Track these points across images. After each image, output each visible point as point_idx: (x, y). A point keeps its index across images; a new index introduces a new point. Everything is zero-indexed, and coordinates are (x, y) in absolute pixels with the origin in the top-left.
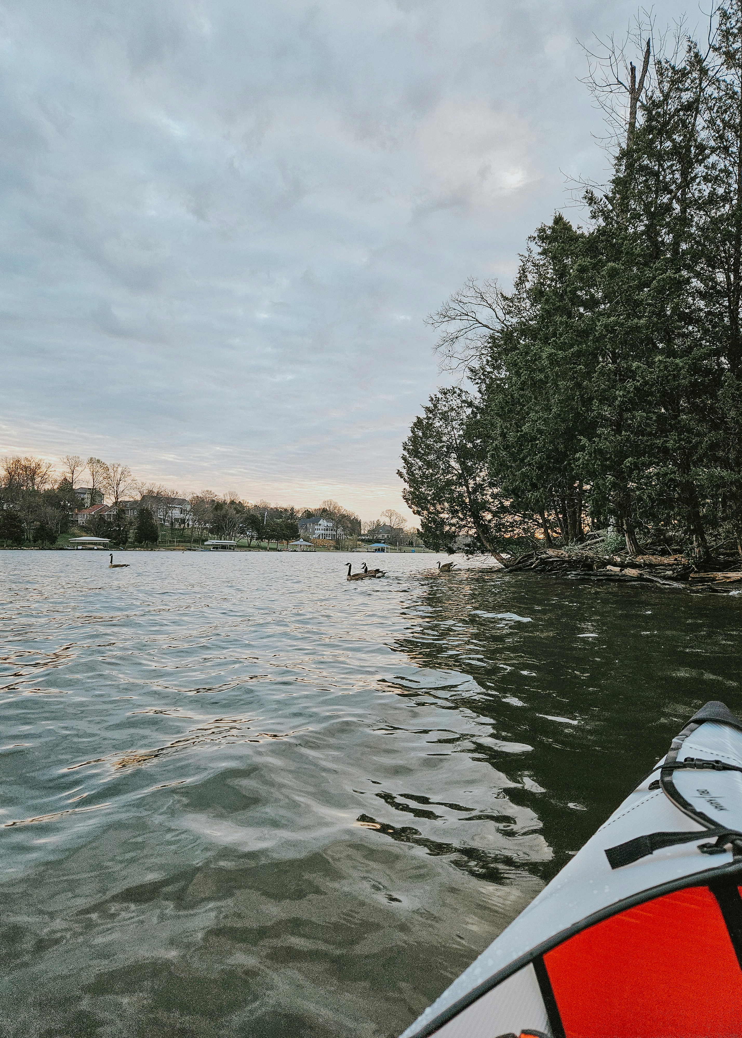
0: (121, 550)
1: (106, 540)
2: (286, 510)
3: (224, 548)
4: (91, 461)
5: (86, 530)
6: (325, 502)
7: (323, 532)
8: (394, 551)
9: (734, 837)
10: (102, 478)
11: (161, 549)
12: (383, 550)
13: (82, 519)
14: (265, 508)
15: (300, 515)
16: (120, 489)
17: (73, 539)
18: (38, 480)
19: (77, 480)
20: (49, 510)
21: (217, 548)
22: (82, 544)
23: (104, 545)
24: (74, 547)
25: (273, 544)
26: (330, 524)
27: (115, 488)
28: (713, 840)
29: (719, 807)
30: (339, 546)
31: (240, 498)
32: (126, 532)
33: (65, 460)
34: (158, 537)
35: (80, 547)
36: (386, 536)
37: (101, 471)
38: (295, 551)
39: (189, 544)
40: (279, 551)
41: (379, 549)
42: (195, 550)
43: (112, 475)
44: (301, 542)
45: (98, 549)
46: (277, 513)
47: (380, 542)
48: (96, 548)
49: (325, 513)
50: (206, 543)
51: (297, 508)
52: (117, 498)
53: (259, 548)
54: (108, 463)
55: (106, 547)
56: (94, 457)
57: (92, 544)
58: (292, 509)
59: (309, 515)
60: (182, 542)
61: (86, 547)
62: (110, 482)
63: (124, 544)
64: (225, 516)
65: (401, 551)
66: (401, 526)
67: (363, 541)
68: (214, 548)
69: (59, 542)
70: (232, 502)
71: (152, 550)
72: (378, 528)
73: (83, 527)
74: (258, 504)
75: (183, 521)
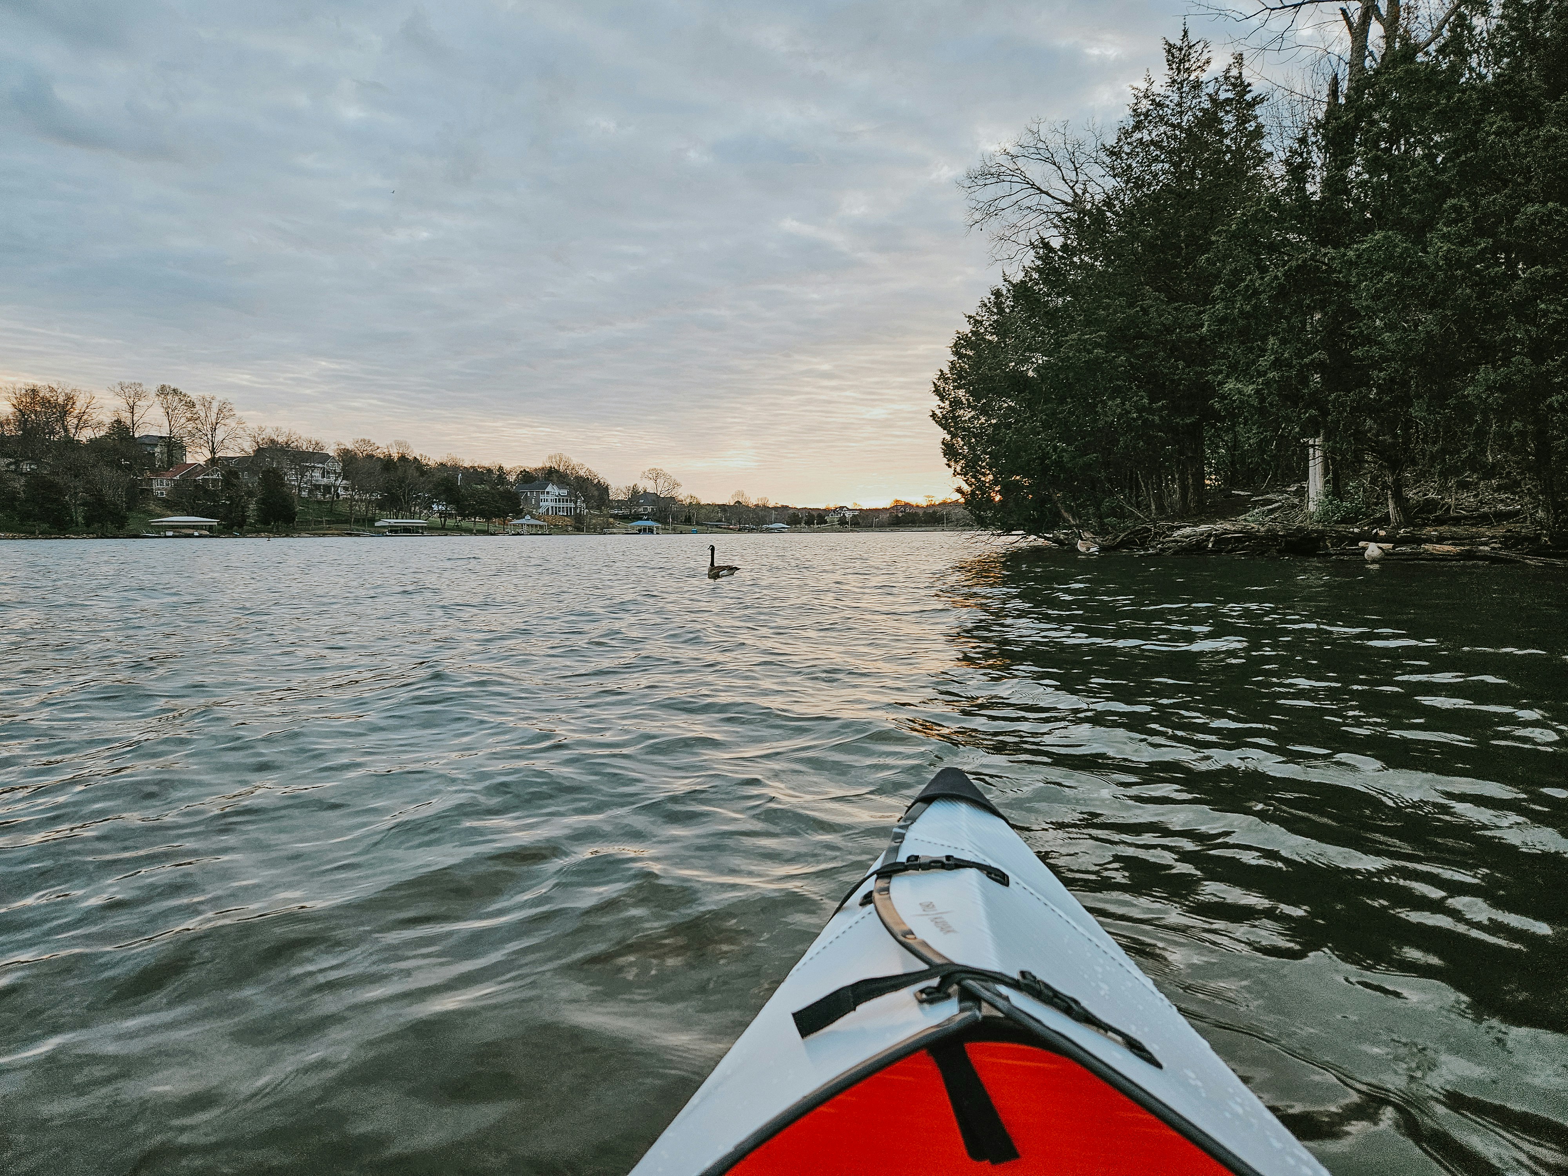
0: (236, 537)
1: (214, 522)
2: (489, 471)
3: (408, 531)
4: (163, 391)
5: (172, 505)
6: (550, 457)
7: (553, 504)
8: (666, 531)
9: (963, 975)
10: (183, 420)
11: (303, 534)
12: (651, 531)
13: (161, 487)
14: (456, 468)
15: (512, 478)
16: (218, 438)
17: (155, 521)
18: (71, 421)
19: (141, 421)
20: (108, 473)
21: (396, 532)
22: (172, 528)
23: (210, 528)
24: (160, 532)
25: (480, 522)
26: (564, 492)
27: (210, 436)
28: (935, 982)
29: (945, 928)
30: (579, 525)
31: (415, 452)
32: (243, 507)
33: (118, 389)
34: (295, 514)
35: (170, 534)
36: (649, 509)
37: (182, 408)
38: (518, 534)
39: (347, 526)
40: (492, 534)
41: (645, 530)
42: (358, 535)
43: (203, 414)
44: (527, 520)
45: (200, 536)
46: (477, 475)
47: (641, 519)
48: (196, 534)
49: (552, 475)
50: (377, 524)
51: (507, 466)
52: (213, 451)
53: (459, 530)
54: (194, 396)
55: (213, 533)
56: (167, 384)
57: (189, 527)
58: (501, 468)
59: (527, 477)
60: (334, 523)
61: (181, 533)
62: (200, 426)
63: (241, 526)
64: (402, 481)
65: (675, 531)
66: (673, 494)
67: (616, 517)
68: (391, 531)
69: (132, 526)
70: (403, 458)
71: (287, 536)
72: (636, 496)
73: (164, 500)
74: (444, 461)
75: (327, 488)
